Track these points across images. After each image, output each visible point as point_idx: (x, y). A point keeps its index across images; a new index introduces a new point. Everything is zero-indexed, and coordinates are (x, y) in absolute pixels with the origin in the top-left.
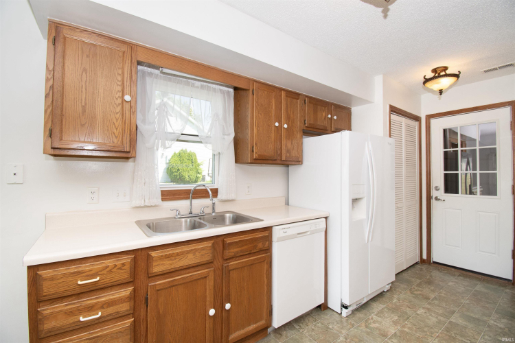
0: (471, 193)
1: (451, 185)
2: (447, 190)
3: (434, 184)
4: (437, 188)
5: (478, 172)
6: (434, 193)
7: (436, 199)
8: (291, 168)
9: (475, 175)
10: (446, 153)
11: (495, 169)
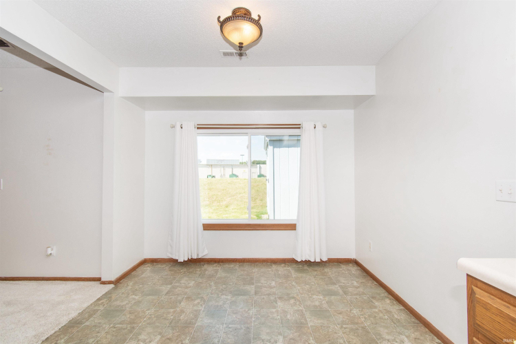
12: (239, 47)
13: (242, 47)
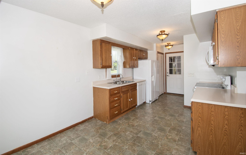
0: (176, 74)
1: (171, 72)
2: (170, 74)
3: (167, 72)
4: (168, 73)
5: (177, 68)
6: (167, 74)
7: (168, 76)
8: (134, 69)
9: (176, 69)
10: (170, 63)
11: (181, 68)
12: (101, 5)
13: (103, 5)
